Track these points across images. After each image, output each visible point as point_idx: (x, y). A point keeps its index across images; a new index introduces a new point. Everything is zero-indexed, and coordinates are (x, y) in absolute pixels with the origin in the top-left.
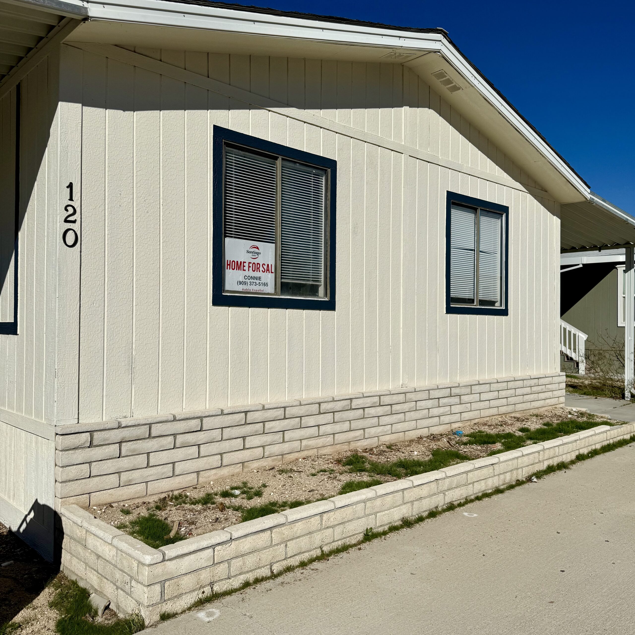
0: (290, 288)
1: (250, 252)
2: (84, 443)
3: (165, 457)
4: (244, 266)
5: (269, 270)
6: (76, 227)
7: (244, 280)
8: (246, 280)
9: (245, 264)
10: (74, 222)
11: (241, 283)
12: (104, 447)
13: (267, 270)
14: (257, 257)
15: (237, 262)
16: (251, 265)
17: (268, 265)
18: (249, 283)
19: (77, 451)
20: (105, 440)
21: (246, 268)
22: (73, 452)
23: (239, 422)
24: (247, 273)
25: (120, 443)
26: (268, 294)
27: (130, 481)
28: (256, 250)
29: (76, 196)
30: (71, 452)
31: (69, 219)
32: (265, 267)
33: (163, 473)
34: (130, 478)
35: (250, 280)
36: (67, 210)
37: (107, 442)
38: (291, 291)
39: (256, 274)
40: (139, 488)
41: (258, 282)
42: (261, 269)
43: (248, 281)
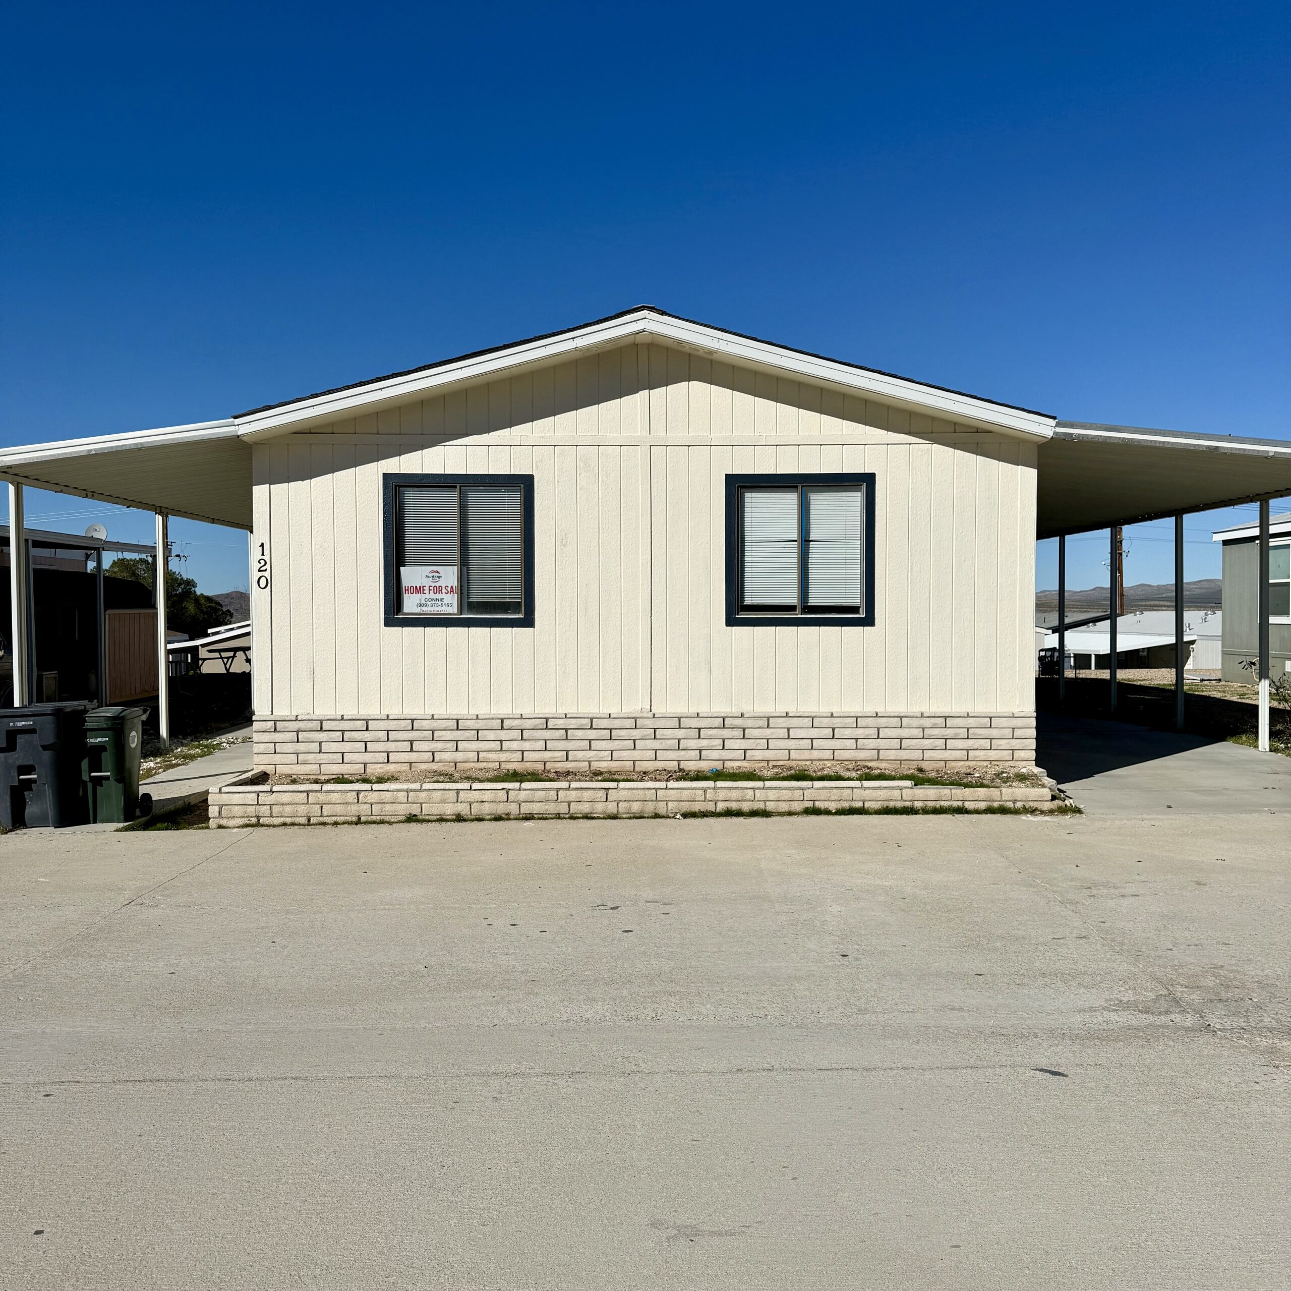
0: (474, 607)
1: (430, 577)
2: (270, 729)
3: (334, 747)
4: (423, 590)
5: (453, 591)
6: (267, 574)
7: (424, 603)
8: (427, 603)
9: (424, 588)
10: (266, 570)
11: (421, 605)
12: (285, 733)
13: (451, 591)
14: (438, 580)
15: (416, 587)
16: (431, 588)
17: (452, 587)
18: (430, 605)
19: (265, 734)
20: (285, 728)
21: (427, 591)
22: (262, 733)
23: (405, 727)
24: (427, 596)
25: (298, 732)
26: (449, 614)
27: (306, 761)
28: (437, 574)
29: (267, 552)
30: (260, 733)
31: (261, 569)
32: (449, 589)
33: (334, 759)
34: (306, 759)
35: (432, 602)
36: (260, 563)
37: (287, 730)
38: (474, 610)
39: (438, 596)
40: (314, 768)
41: (440, 603)
42: (444, 590)
43: (429, 603)
